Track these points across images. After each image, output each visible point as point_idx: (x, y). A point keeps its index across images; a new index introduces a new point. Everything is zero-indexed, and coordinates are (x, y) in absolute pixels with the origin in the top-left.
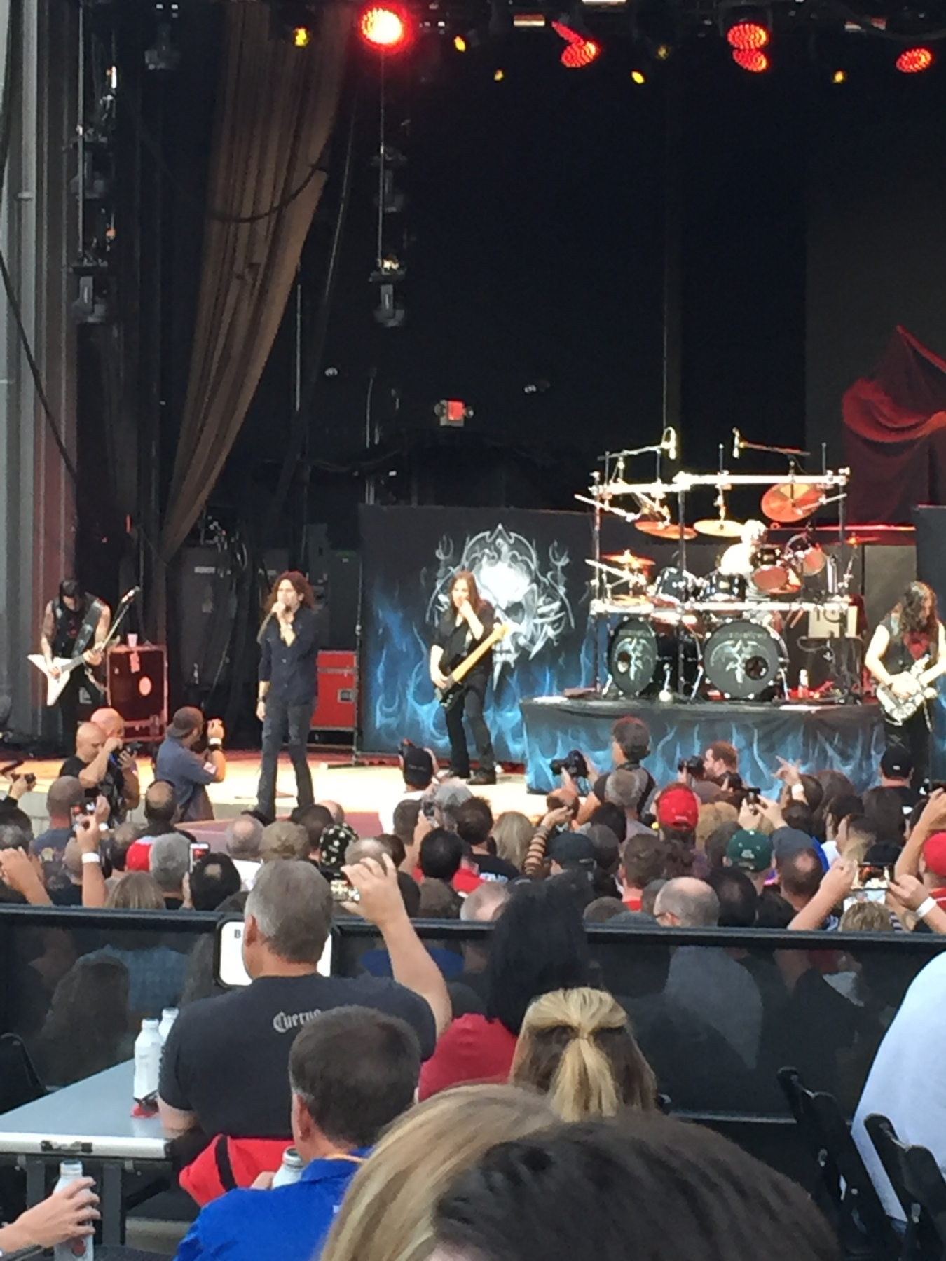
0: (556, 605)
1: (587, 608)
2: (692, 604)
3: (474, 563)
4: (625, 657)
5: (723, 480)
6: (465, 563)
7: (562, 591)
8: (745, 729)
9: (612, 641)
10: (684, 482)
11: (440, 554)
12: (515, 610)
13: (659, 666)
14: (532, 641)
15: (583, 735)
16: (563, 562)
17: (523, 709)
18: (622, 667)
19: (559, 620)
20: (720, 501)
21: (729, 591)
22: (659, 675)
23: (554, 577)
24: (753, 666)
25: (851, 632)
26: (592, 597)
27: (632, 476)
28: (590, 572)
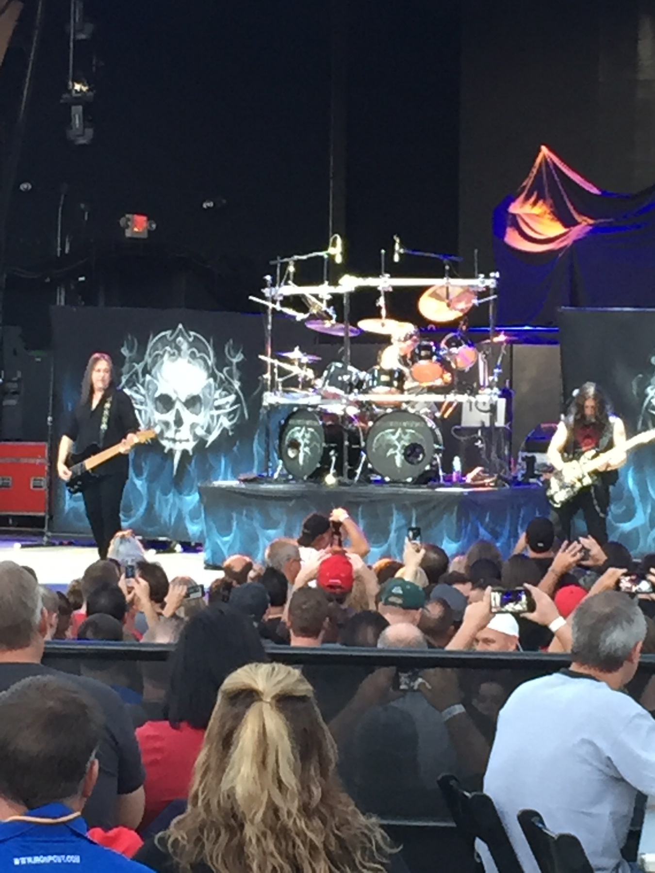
0: (232, 398)
1: (260, 399)
2: (355, 396)
3: (157, 359)
4: (295, 445)
5: (385, 283)
6: (148, 359)
7: (237, 385)
8: (404, 509)
9: (283, 429)
10: (349, 283)
11: (125, 351)
12: (193, 402)
13: (326, 451)
14: (209, 431)
15: (256, 515)
16: (238, 358)
17: (201, 491)
18: (291, 454)
19: (234, 412)
20: (381, 302)
21: (389, 384)
22: (325, 461)
23: (230, 373)
24: (412, 452)
25: (500, 422)
26: (265, 389)
27: (301, 279)
28: (262, 367)
